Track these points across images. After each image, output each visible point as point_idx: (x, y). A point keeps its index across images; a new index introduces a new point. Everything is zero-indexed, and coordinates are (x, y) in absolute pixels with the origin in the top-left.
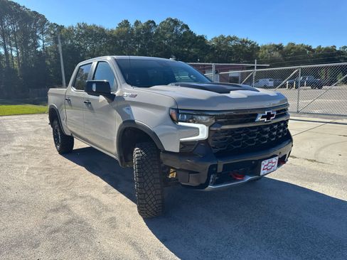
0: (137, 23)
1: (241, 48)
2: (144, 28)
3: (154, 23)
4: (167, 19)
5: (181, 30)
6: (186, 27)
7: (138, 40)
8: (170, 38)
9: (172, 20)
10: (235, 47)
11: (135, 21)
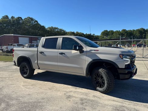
0: (12, 17)
1: (60, 32)
2: (16, 20)
3: (22, 18)
4: (28, 17)
5: (34, 22)
6: (37, 21)
7: (13, 25)
8: (29, 25)
9: (30, 18)
10: (58, 31)
11: (12, 16)
